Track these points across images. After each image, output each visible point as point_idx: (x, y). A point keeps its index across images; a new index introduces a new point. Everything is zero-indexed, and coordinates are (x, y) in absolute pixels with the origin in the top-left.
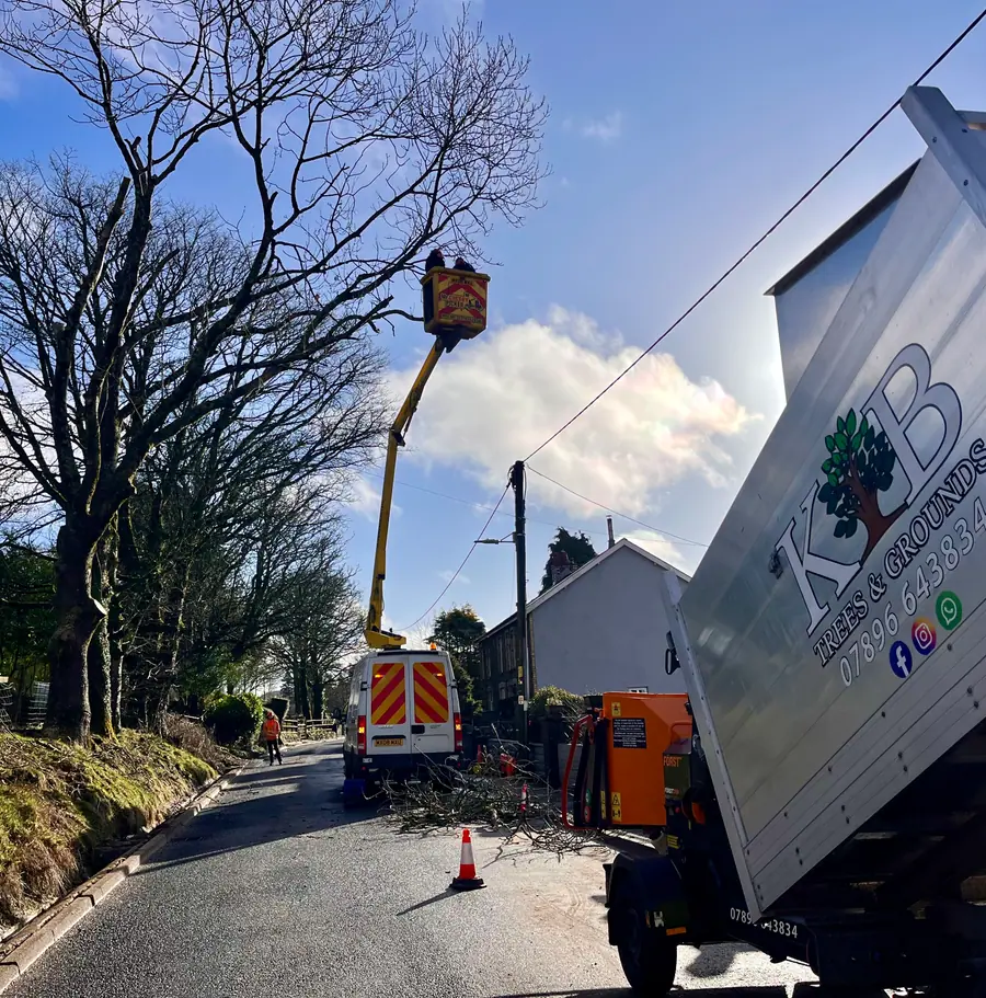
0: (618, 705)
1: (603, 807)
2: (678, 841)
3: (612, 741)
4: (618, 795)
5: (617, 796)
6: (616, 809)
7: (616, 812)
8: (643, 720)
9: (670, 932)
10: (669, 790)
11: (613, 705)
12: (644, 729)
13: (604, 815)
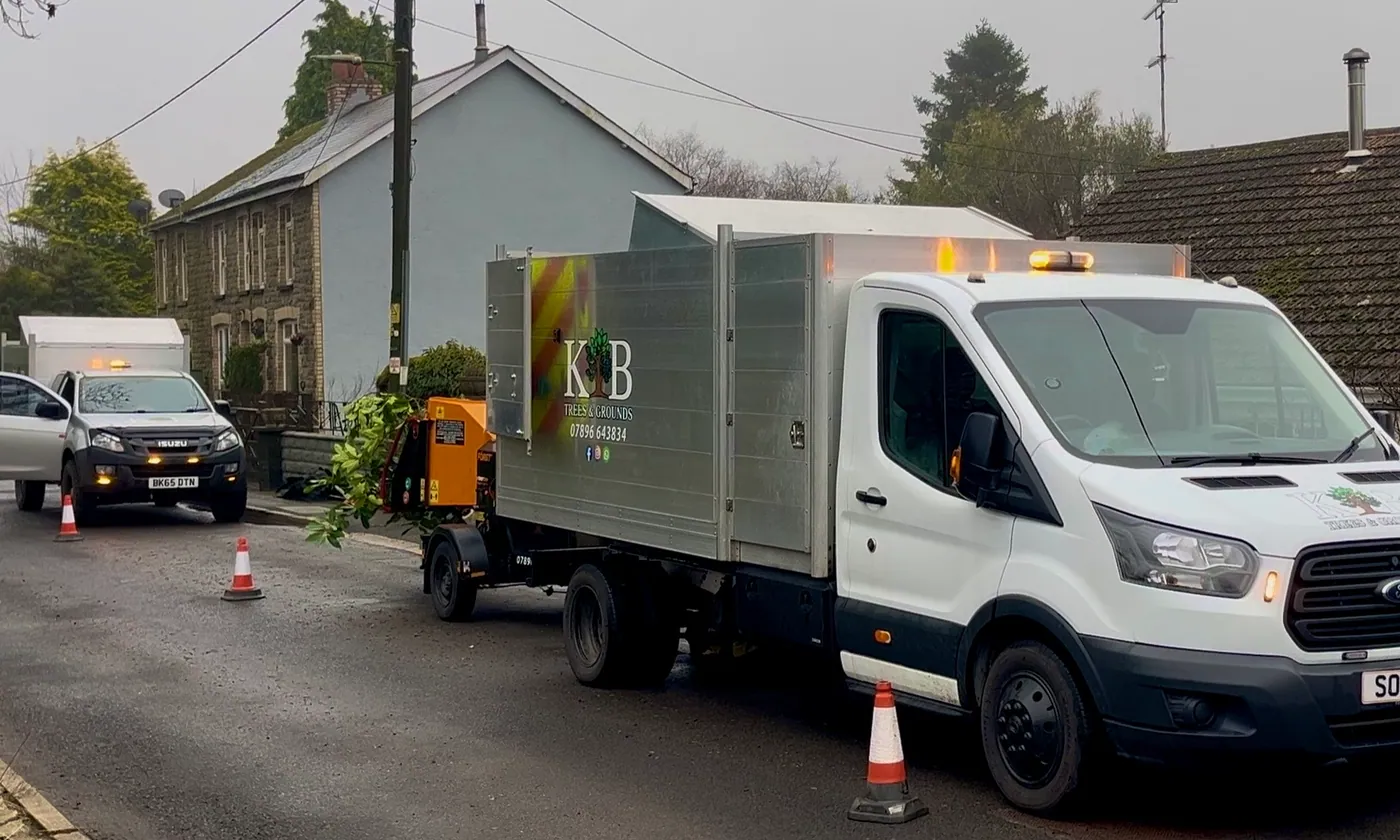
0: (442, 408)
1: (422, 492)
2: (484, 516)
3: (433, 439)
4: (437, 483)
5: (434, 483)
6: (433, 493)
7: (434, 495)
8: (463, 423)
9: (473, 575)
10: (481, 479)
11: (438, 408)
12: (463, 430)
13: (422, 498)
